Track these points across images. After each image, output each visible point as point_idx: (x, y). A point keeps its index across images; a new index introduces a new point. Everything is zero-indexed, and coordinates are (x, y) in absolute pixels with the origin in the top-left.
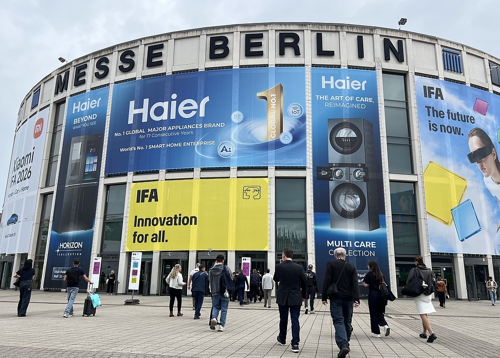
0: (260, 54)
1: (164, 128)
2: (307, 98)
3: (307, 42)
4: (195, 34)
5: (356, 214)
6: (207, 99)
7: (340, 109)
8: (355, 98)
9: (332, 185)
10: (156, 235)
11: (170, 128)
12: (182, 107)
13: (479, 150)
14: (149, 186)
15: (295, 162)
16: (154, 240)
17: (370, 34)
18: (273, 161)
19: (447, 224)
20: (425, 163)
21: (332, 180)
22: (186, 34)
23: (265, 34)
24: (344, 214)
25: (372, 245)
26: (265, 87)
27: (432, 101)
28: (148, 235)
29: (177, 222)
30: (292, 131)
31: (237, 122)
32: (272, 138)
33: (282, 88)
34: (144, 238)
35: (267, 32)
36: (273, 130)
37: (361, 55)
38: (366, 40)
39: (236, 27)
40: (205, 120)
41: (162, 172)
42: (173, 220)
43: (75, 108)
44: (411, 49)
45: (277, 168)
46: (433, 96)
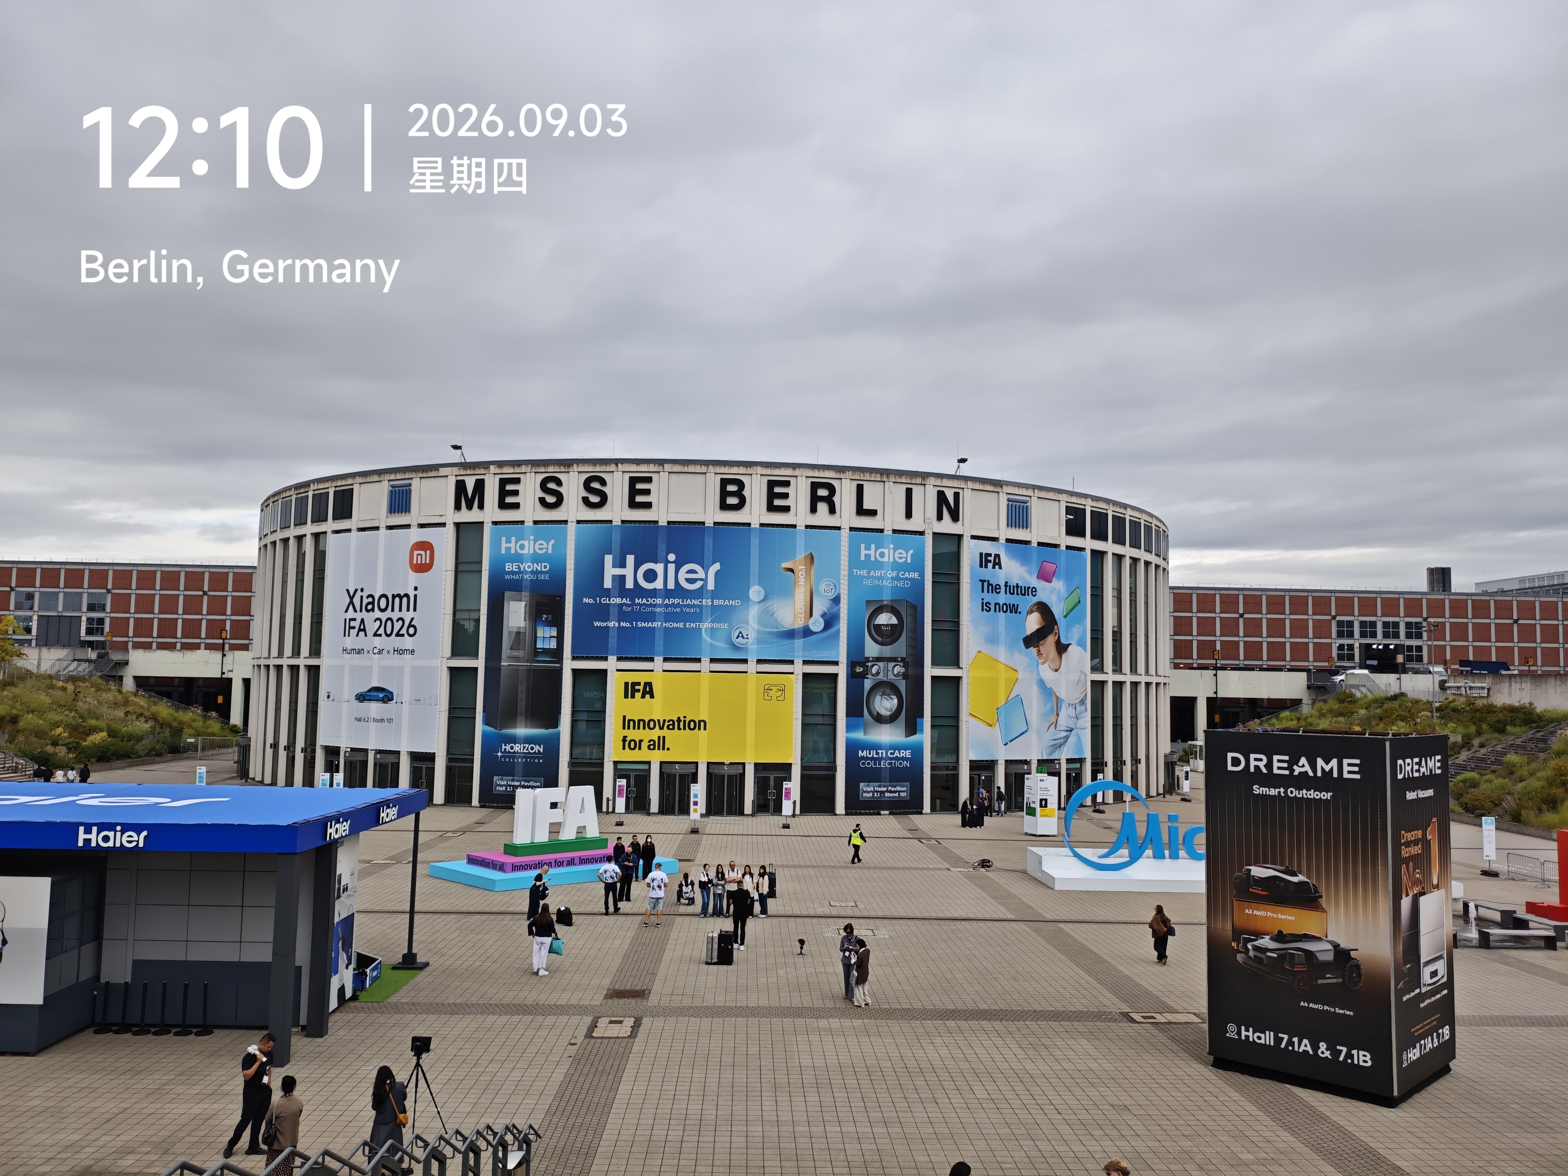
0: (786, 509)
1: (659, 601)
2: (842, 572)
3: (845, 497)
4: (698, 469)
5: (892, 719)
6: (717, 567)
7: (881, 588)
8: (898, 574)
9: (868, 684)
10: (654, 741)
11: (666, 601)
12: (683, 575)
13: (1038, 630)
14: (642, 678)
15: (825, 655)
16: (652, 747)
17: (921, 484)
18: (801, 653)
19: (990, 725)
20: (973, 653)
21: (867, 678)
22: (686, 467)
23: (792, 480)
24: (879, 719)
25: (907, 754)
26: (792, 555)
27: (988, 573)
28: (642, 741)
29: (682, 726)
30: (823, 615)
31: (757, 600)
32: (799, 624)
33: (812, 558)
34: (638, 745)
35: (794, 479)
36: (801, 614)
37: (909, 515)
38: (917, 492)
39: (755, 468)
40: (714, 595)
41: (659, 660)
42: (676, 723)
43: (504, 545)
44: (969, 502)
45: (805, 662)
46: (990, 565)
